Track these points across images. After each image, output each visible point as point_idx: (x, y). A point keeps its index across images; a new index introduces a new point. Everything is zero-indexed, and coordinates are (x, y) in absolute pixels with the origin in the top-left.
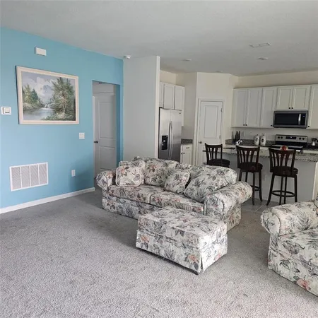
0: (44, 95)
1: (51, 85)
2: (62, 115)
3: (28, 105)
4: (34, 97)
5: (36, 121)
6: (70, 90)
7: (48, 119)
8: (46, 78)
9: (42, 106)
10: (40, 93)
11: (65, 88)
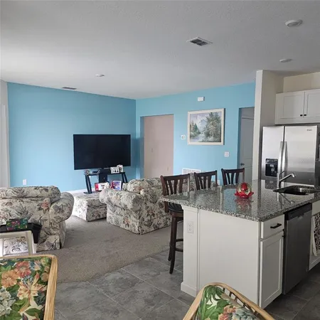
0: (201, 126)
1: (205, 119)
2: (211, 138)
3: (192, 133)
4: (196, 128)
5: (196, 143)
6: (218, 119)
7: (203, 142)
8: (202, 115)
9: (199, 133)
10: (199, 126)
11: (214, 119)
